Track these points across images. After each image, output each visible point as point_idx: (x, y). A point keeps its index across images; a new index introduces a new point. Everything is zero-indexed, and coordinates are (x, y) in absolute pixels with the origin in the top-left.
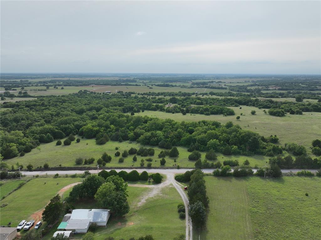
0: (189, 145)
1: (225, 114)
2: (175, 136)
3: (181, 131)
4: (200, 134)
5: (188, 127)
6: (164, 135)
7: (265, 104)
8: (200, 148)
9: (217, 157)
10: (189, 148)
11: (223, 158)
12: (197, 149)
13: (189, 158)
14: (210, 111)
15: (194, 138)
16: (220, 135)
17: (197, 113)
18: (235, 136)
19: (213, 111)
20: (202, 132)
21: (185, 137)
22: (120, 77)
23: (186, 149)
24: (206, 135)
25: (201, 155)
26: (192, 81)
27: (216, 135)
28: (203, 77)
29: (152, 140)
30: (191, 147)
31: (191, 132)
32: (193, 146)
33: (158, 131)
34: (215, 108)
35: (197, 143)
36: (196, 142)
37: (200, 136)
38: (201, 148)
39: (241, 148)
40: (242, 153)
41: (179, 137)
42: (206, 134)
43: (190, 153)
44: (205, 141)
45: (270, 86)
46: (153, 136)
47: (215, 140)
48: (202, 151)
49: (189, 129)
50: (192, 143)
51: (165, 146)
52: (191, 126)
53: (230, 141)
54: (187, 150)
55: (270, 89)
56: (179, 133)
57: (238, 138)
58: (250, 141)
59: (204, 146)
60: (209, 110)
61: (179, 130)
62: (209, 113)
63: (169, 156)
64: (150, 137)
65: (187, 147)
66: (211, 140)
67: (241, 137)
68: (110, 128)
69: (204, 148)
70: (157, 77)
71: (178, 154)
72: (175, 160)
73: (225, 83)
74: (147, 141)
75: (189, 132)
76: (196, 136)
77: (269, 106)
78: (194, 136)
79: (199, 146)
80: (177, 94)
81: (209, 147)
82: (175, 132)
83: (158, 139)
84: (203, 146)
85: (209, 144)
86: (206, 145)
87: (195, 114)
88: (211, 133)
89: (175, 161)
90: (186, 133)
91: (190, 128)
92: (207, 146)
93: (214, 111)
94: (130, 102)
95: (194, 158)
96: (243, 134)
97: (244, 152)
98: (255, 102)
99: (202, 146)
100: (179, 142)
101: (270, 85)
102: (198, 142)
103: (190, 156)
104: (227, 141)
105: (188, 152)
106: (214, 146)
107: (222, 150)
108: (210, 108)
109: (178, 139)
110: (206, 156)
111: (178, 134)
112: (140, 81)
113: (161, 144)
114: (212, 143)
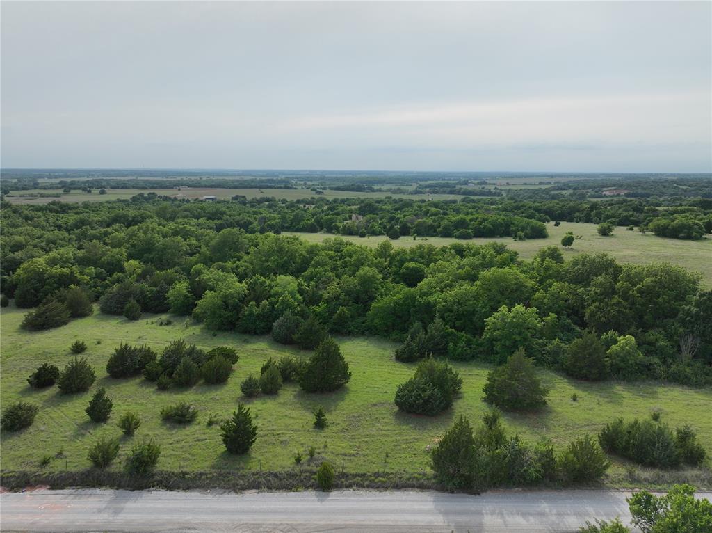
0: (405, 330)
1: (520, 233)
2: (348, 293)
3: (373, 276)
4: (451, 286)
5: (402, 262)
6: (301, 292)
7: (625, 214)
8: (451, 345)
9: (545, 392)
10: (402, 346)
11: (574, 399)
12: (441, 350)
13: (397, 403)
14: (471, 227)
15: (423, 300)
16: (536, 291)
17: (433, 236)
18: (610, 292)
19: (482, 226)
20: (458, 278)
21: (385, 299)
22: (255, 176)
23: (389, 351)
24: (474, 288)
25: (461, 381)
26: (419, 182)
27: (520, 286)
28: (443, 176)
29: (246, 310)
30: (412, 338)
31: (412, 278)
32: (422, 335)
33: (282, 277)
34: (487, 220)
35: (438, 322)
36: (432, 319)
37: (450, 294)
38: (455, 345)
39: (650, 344)
40: (661, 369)
41: (362, 297)
42: (478, 283)
43: (406, 374)
44: (473, 313)
45: (605, 189)
46: (257, 294)
47: (519, 308)
48: (463, 359)
49: (407, 268)
50: (417, 324)
51: (295, 337)
52: (412, 260)
53: (588, 312)
54: (393, 355)
55: (605, 195)
56: (366, 282)
57: (625, 296)
58: (688, 313)
59: (469, 336)
60: (469, 224)
61: (365, 270)
62: (470, 231)
63: (298, 388)
64: (243, 300)
65: (395, 341)
66: (504, 309)
67: (640, 291)
68: (122, 270)
69: (469, 344)
70: (339, 176)
71: (347, 376)
72: (319, 415)
73: (495, 184)
74: (228, 314)
75: (405, 281)
76: (431, 294)
77: (635, 219)
78: (426, 294)
79: (449, 334)
80: (381, 201)
81: (492, 341)
82: (350, 279)
83: (273, 308)
84: (465, 336)
85: (495, 329)
86: (478, 330)
87: (427, 238)
88: (497, 281)
89: (320, 424)
90: (392, 282)
91: (411, 265)
92: (486, 335)
93: (485, 227)
94: (248, 213)
95: (427, 402)
96: (648, 281)
97: (673, 368)
98: (591, 211)
99: (460, 334)
100: (360, 320)
101: (604, 187)
102: (442, 317)
103: (402, 389)
104: (574, 314)
105: (398, 364)
106: (518, 338)
107: (556, 352)
108: (471, 220)
109: (360, 305)
110: (487, 389)
111: (359, 288)
112: (299, 182)
113: (280, 326)
114: (511, 323)
